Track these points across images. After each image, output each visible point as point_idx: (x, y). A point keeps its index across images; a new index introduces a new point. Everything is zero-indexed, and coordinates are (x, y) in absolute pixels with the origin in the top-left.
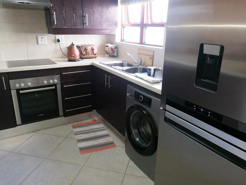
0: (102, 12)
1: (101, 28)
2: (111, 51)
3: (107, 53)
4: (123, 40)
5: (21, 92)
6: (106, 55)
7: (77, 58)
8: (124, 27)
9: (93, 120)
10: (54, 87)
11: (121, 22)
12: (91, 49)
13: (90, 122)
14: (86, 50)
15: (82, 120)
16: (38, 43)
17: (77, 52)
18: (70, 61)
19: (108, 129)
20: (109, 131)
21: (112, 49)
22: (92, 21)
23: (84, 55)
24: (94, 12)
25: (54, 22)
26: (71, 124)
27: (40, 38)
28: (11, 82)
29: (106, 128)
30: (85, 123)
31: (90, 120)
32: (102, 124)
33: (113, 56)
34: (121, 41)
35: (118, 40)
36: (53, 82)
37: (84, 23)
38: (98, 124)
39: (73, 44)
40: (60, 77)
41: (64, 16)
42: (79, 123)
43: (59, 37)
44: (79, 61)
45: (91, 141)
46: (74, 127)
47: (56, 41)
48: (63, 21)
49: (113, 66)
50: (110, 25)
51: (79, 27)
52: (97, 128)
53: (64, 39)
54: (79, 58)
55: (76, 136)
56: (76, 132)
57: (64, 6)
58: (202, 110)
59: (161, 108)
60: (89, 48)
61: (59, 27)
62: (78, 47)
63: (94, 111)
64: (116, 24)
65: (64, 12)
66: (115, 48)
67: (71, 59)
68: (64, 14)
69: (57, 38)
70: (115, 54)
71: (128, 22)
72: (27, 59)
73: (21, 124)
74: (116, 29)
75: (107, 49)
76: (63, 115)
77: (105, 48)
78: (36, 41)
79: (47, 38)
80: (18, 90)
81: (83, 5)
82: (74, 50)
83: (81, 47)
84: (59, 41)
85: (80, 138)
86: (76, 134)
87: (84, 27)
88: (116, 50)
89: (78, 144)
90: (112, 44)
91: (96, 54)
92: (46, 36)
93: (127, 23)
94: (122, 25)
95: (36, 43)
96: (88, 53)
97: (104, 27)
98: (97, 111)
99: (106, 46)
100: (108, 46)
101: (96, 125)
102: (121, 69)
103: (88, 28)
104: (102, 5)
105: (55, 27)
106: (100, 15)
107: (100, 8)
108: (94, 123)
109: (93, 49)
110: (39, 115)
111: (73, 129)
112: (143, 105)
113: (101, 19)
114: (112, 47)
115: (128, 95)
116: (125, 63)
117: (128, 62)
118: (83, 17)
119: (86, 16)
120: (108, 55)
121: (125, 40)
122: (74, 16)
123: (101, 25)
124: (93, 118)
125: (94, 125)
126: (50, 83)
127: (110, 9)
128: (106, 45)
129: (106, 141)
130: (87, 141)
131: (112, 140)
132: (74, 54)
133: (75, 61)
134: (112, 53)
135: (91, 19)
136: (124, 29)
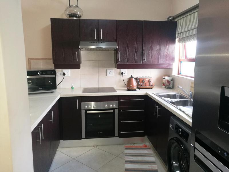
0: (159, 49)
1: (158, 63)
2: (167, 83)
3: (164, 84)
4: (180, 73)
5: (88, 112)
6: (163, 86)
7: (135, 88)
8: (181, 62)
9: (144, 145)
10: (112, 111)
11: (178, 58)
12: (148, 81)
13: (141, 147)
14: (143, 82)
15: (135, 144)
16: (106, 76)
17: (135, 83)
18: (129, 90)
19: (156, 157)
20: (157, 159)
21: (168, 81)
22: (151, 57)
23: (141, 86)
24: (152, 50)
25: (119, 60)
26: (124, 145)
27: (108, 71)
28: (82, 103)
29: (154, 155)
30: (136, 146)
31: (142, 145)
32: (152, 151)
33: (169, 87)
34: (178, 74)
35: (175, 73)
36: (112, 106)
37: (143, 60)
38: (148, 150)
39: (132, 77)
40: (119, 103)
41: (127, 55)
42: (132, 145)
43: (122, 70)
44: (136, 90)
45: (138, 164)
46: (126, 149)
47: (121, 73)
48: (126, 59)
49: (163, 98)
50: (167, 60)
51: (139, 63)
52: (146, 154)
53: (126, 72)
54: (136, 88)
55: (125, 157)
56: (127, 153)
57: (127, 47)
58: (225, 154)
59: (192, 145)
60: (146, 80)
61: (122, 63)
62: (136, 79)
63: (146, 137)
64: (173, 59)
65: (127, 51)
66: (171, 81)
67: (130, 89)
68: (127, 53)
69: (121, 72)
70: (171, 86)
71: (186, 57)
72: (98, 87)
73: (85, 137)
74: (173, 64)
75: (164, 81)
76: (118, 135)
77: (162, 80)
78: (105, 73)
79: (114, 72)
80: (86, 111)
81: (144, 45)
82: (132, 82)
83: (139, 79)
84: (122, 73)
85: (128, 160)
86: (126, 155)
87: (143, 63)
88: (172, 82)
89: (125, 164)
90: (169, 76)
91: (152, 85)
92: (113, 70)
93: (184, 58)
94: (179, 60)
95: (105, 75)
96: (145, 84)
97: (161, 63)
98: (148, 137)
99: (164, 79)
100: (165, 79)
101: (146, 151)
102: (169, 100)
103: (146, 63)
104: (160, 44)
105: (119, 63)
106: (158, 52)
107: (158, 47)
108: (144, 148)
109: (149, 81)
110: (99, 133)
111: (125, 150)
112: (181, 138)
113: (159, 56)
114: (169, 80)
115: (170, 126)
116: (178, 95)
117: (182, 94)
118: (143, 54)
119: (145, 54)
120: (165, 87)
121: (182, 74)
122: (135, 54)
123: (159, 60)
124: (145, 143)
125: (144, 150)
126: (110, 107)
127: (167, 47)
128: (163, 77)
129: (150, 168)
130: (134, 163)
131: (157, 168)
132: (132, 84)
133: (132, 90)
134: (168, 85)
135: (150, 56)
136: (182, 63)
